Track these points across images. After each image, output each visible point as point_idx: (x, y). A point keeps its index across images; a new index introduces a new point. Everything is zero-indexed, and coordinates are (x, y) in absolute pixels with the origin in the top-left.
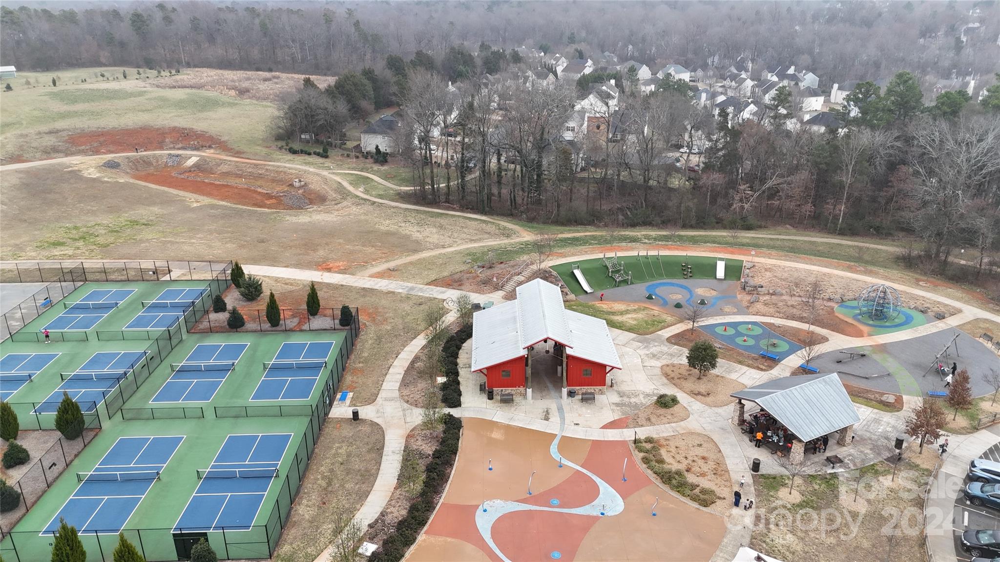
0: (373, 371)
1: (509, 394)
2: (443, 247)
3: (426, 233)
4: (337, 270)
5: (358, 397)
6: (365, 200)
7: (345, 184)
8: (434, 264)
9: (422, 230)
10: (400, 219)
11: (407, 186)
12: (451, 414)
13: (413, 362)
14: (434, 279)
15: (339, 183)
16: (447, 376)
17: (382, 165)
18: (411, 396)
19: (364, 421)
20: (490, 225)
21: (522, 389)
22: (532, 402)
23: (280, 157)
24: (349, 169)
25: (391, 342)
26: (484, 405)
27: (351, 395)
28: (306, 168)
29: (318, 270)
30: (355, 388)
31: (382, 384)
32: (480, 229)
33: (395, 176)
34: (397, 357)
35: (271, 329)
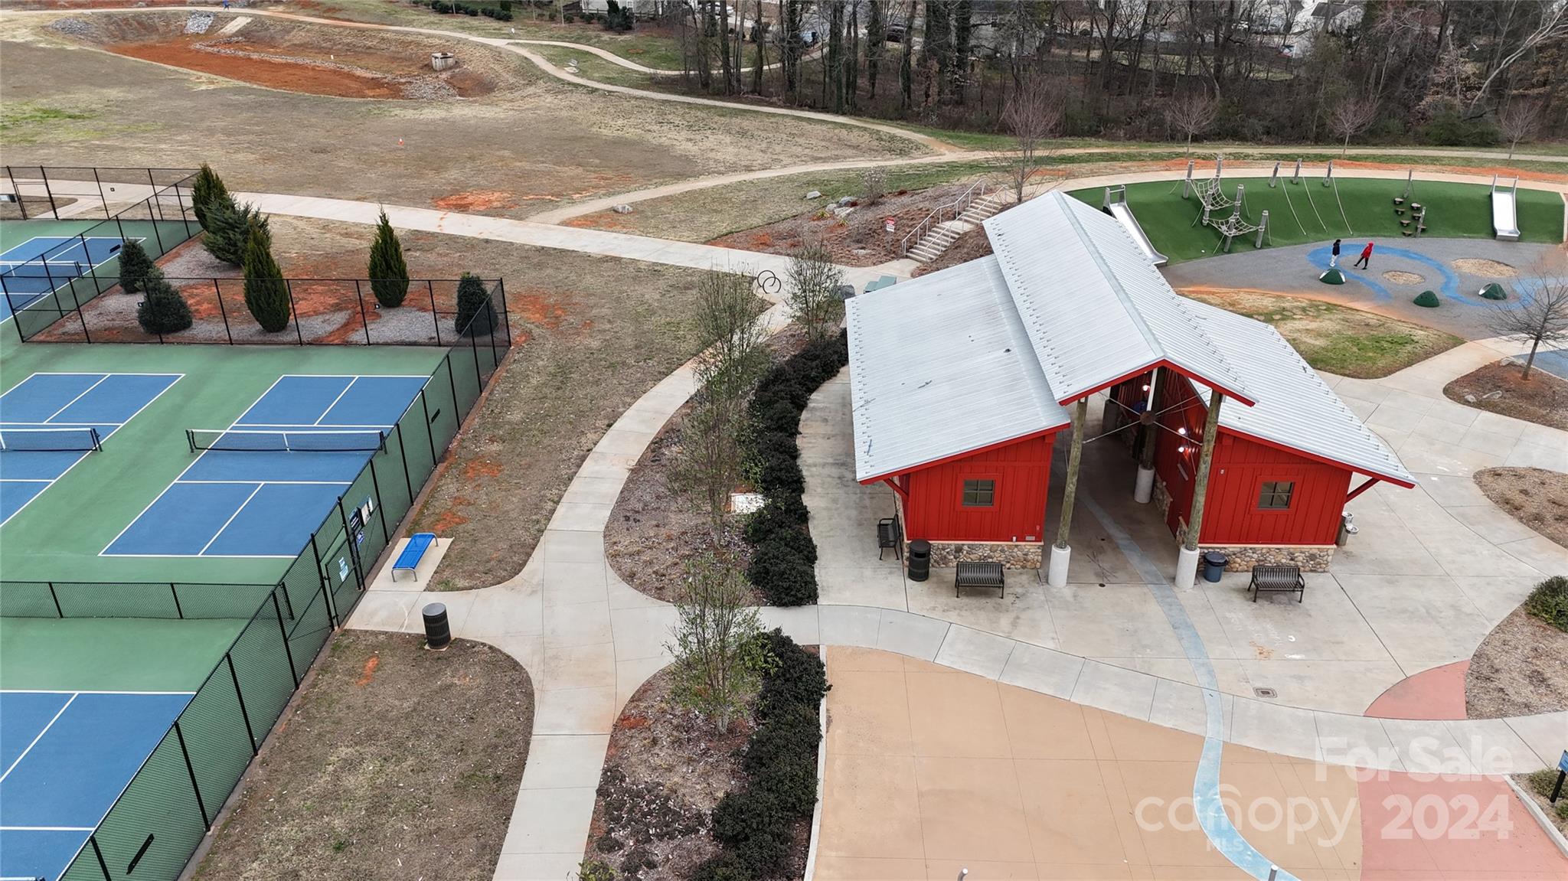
0: (530, 466)
1: (983, 565)
2: (749, 169)
3: (707, 144)
4: (482, 208)
5: (462, 556)
6: (576, 85)
7: (539, 61)
8: (726, 201)
9: (698, 137)
10: (651, 116)
11: (669, 69)
12: (785, 633)
13: (657, 444)
14: (725, 231)
15: (526, 58)
16: (767, 492)
17: (620, 34)
18: (645, 558)
19: (466, 647)
20: (856, 132)
21: (1031, 547)
22: (1068, 592)
23: (415, 17)
24: (551, 38)
25: (597, 383)
26: (899, 601)
27: (440, 547)
28: (463, 36)
29: (437, 207)
30: (463, 521)
31: (553, 511)
32: (835, 138)
33: (645, 52)
34: (610, 426)
35: (261, 338)
